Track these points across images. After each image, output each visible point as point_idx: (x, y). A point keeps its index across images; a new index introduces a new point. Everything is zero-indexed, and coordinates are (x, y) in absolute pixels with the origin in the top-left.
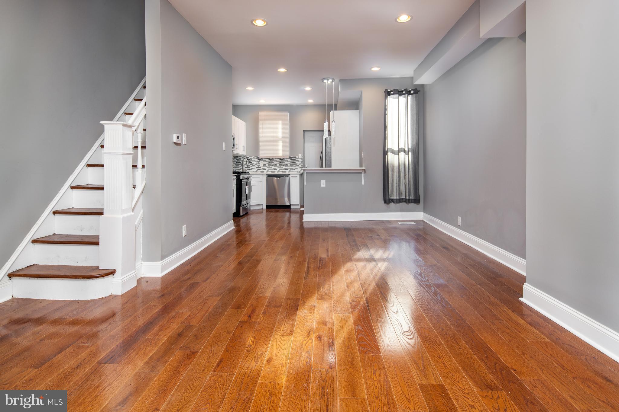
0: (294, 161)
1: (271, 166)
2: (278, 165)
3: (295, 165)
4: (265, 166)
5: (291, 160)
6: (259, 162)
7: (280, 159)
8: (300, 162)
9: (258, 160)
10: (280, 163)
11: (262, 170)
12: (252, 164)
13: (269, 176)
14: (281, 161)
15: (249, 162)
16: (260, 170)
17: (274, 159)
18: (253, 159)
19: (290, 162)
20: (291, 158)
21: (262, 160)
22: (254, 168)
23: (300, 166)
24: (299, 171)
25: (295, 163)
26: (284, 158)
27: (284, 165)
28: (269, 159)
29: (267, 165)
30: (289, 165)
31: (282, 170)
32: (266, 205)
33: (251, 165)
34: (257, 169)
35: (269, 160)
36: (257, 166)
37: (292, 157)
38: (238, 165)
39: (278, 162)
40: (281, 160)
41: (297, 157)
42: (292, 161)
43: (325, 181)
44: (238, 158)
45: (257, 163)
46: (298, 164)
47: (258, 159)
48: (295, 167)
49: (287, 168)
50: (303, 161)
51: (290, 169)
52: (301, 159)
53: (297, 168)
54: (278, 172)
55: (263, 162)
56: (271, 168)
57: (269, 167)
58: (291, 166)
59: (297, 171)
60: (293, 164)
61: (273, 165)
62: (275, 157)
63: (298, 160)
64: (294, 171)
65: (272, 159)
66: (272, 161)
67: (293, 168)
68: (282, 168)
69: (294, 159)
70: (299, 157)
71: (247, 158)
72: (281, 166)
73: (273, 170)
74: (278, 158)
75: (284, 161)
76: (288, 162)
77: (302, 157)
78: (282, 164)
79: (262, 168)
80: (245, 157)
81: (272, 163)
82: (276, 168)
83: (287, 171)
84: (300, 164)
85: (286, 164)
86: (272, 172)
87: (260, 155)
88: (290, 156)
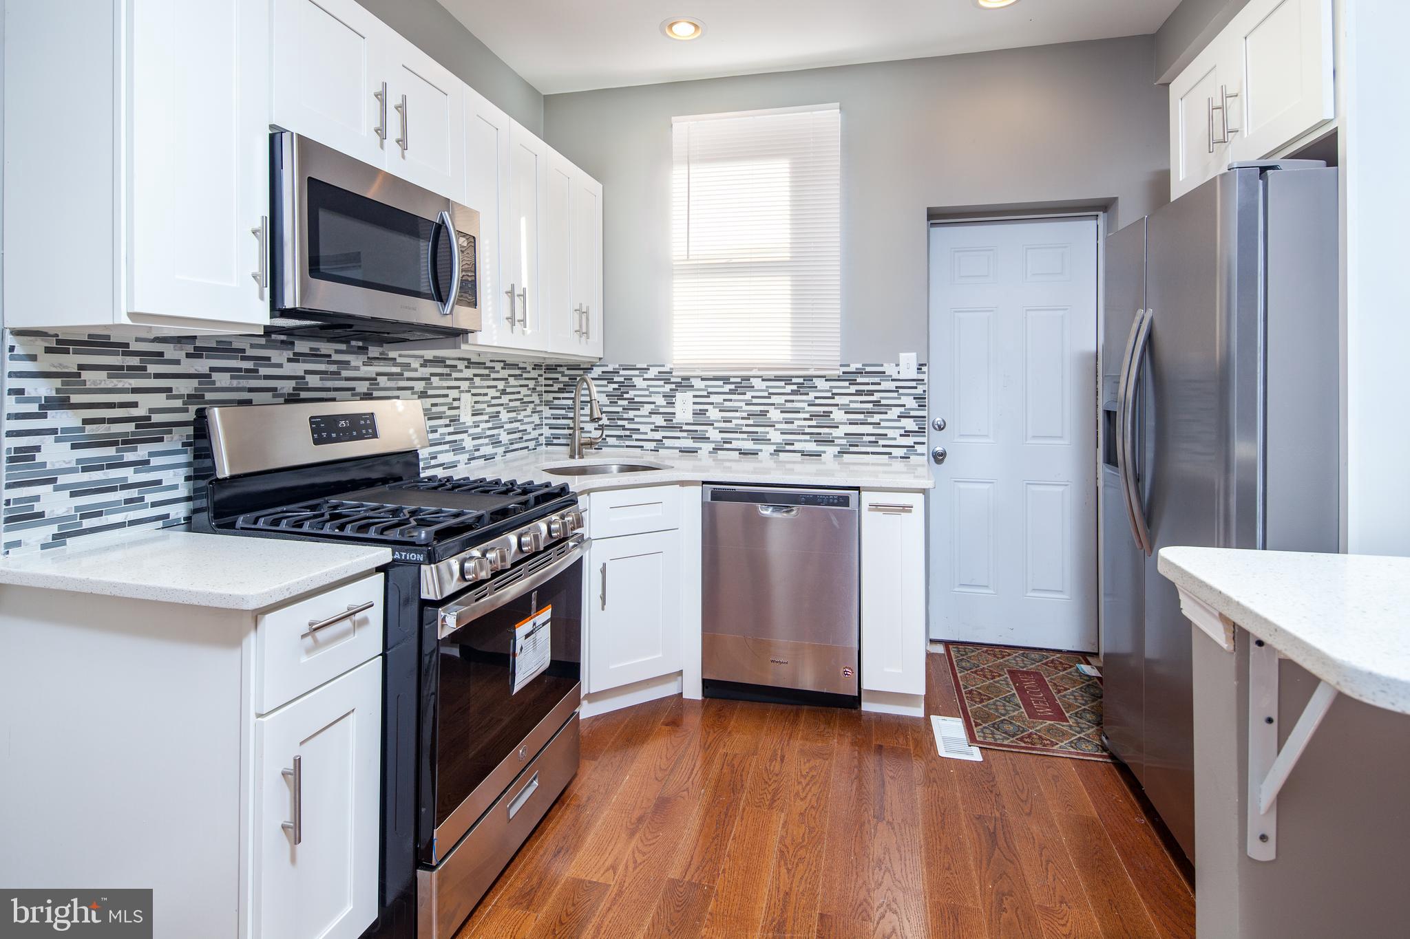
0: (871, 393)
1: (735, 422)
2: (774, 415)
3: (876, 418)
4: (701, 419)
5: (853, 389)
6: (670, 398)
7: (788, 380)
8: (910, 403)
9: (668, 388)
10: (789, 405)
11: (689, 443)
12: (634, 405)
13: (720, 493)
14: (793, 393)
15: (616, 395)
16: (677, 443)
17: (757, 383)
18: (638, 382)
19: (845, 400)
20: (850, 377)
22: (644, 427)
23: (911, 424)
24: (902, 452)
25: (876, 403)
26: (809, 378)
27: (814, 416)
28: (726, 380)
29: (713, 414)
30: (838, 415)
31: (797, 446)
32: (704, 681)
33: (631, 414)
34: (658, 435)
35: (728, 388)
36: (659, 420)
37: (859, 372)
38: (563, 412)
39: (774, 399)
40: (795, 387)
41: (889, 369)
42: (859, 393)
44: (564, 375)
45: (661, 401)
46: (895, 412)
47: (667, 381)
48: (874, 428)
49: (831, 434)
50: (924, 391)
51: (844, 442)
52: (913, 384)
53: (891, 433)
54: (778, 455)
55: (695, 396)
56: (737, 432)
57: (728, 425)
58: (850, 424)
59: (891, 454)
60: (868, 413)
61: (750, 415)
62: (760, 369)
63: (892, 385)
64: (867, 453)
65: (742, 385)
66: (745, 394)
67: (863, 435)
68: (799, 434)
69: (873, 384)
70: (901, 368)
71: (608, 377)
72: (797, 423)
73: (749, 445)
74: (777, 379)
75: (812, 395)
76: (834, 398)
77: (918, 369)
78: (799, 412)
79: (685, 427)
80: (597, 372)
81: (743, 404)
82: (767, 429)
83: (831, 450)
84: (909, 413)
85: (824, 412)
86: (743, 453)
87: (675, 362)
88: (849, 366)
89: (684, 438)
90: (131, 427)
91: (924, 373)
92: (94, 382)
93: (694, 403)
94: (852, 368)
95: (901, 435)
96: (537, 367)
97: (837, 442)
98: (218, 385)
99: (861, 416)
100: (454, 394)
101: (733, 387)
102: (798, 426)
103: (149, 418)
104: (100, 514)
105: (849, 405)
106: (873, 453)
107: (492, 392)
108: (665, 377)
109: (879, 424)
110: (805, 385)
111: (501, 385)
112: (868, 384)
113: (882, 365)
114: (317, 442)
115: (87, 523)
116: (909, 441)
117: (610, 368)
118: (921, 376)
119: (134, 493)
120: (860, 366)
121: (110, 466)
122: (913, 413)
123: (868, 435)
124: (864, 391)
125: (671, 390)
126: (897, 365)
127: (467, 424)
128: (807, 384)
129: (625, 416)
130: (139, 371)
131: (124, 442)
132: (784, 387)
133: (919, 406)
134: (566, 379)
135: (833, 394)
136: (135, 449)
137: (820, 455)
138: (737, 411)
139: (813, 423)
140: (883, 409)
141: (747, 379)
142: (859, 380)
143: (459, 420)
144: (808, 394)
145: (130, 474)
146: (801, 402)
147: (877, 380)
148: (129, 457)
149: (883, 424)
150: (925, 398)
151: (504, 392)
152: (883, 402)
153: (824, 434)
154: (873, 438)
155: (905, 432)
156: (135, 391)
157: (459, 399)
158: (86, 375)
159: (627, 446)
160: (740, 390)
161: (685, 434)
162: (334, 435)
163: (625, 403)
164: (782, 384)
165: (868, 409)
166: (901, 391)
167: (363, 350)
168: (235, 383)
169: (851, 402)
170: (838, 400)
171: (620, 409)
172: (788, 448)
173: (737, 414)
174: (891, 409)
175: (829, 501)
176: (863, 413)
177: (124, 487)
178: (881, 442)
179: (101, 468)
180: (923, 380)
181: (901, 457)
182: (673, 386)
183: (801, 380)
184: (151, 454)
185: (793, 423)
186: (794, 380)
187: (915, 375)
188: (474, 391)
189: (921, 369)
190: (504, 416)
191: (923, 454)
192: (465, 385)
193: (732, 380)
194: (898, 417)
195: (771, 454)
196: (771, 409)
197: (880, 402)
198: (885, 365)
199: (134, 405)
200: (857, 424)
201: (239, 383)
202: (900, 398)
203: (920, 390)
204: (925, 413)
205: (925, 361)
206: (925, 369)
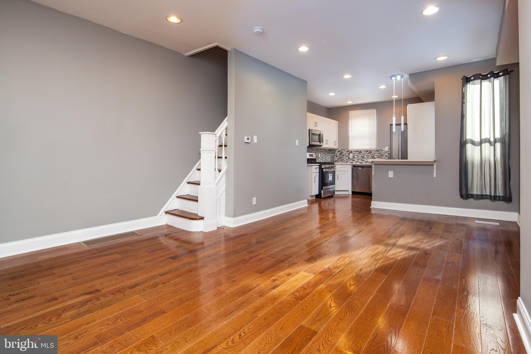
0: (381, 153)
1: (359, 158)
4: (354, 158)
5: (378, 153)
6: (349, 154)
7: (367, 151)
8: (387, 155)
9: (348, 153)
10: (368, 155)
11: (352, 161)
12: (343, 156)
13: (354, 166)
14: (368, 153)
15: (340, 154)
16: (350, 161)
17: (363, 152)
18: (344, 152)
19: (377, 154)
20: (377, 151)
22: (345, 159)
23: (387, 158)
25: (382, 155)
26: (371, 151)
27: (372, 157)
28: (358, 151)
29: (356, 157)
30: (375, 157)
32: (352, 192)
33: (343, 157)
34: (347, 160)
35: (358, 153)
36: (347, 158)
37: (379, 150)
38: (332, 157)
39: (365, 154)
41: (384, 149)
42: (379, 153)
43: (393, 172)
44: (332, 151)
45: (347, 155)
46: (385, 156)
47: (348, 152)
52: (388, 152)
61: (362, 157)
62: (363, 150)
63: (384, 152)
65: (360, 152)
70: (386, 149)
71: (339, 151)
73: (361, 161)
74: (366, 151)
75: (371, 154)
79: (351, 159)
80: (337, 150)
81: (360, 155)
82: (364, 159)
86: (360, 163)
87: (350, 149)
93: (353, 155)
94: (378, 149)
96: (328, 150)
99: (379, 157)
100: (318, 153)
107: (322, 153)
108: (348, 151)
110: (370, 152)
114: (310, 156)
141: (361, 151)
147: (382, 151)
149: (383, 158)
151: (324, 153)
164: (367, 152)
167: (310, 148)
170: (375, 154)
171: (341, 156)
175: (369, 167)
186: (369, 151)
190: (324, 157)
192: (319, 152)
196: (365, 156)
203: (389, 153)
204: (389, 156)
205: (389, 148)
206: (389, 149)
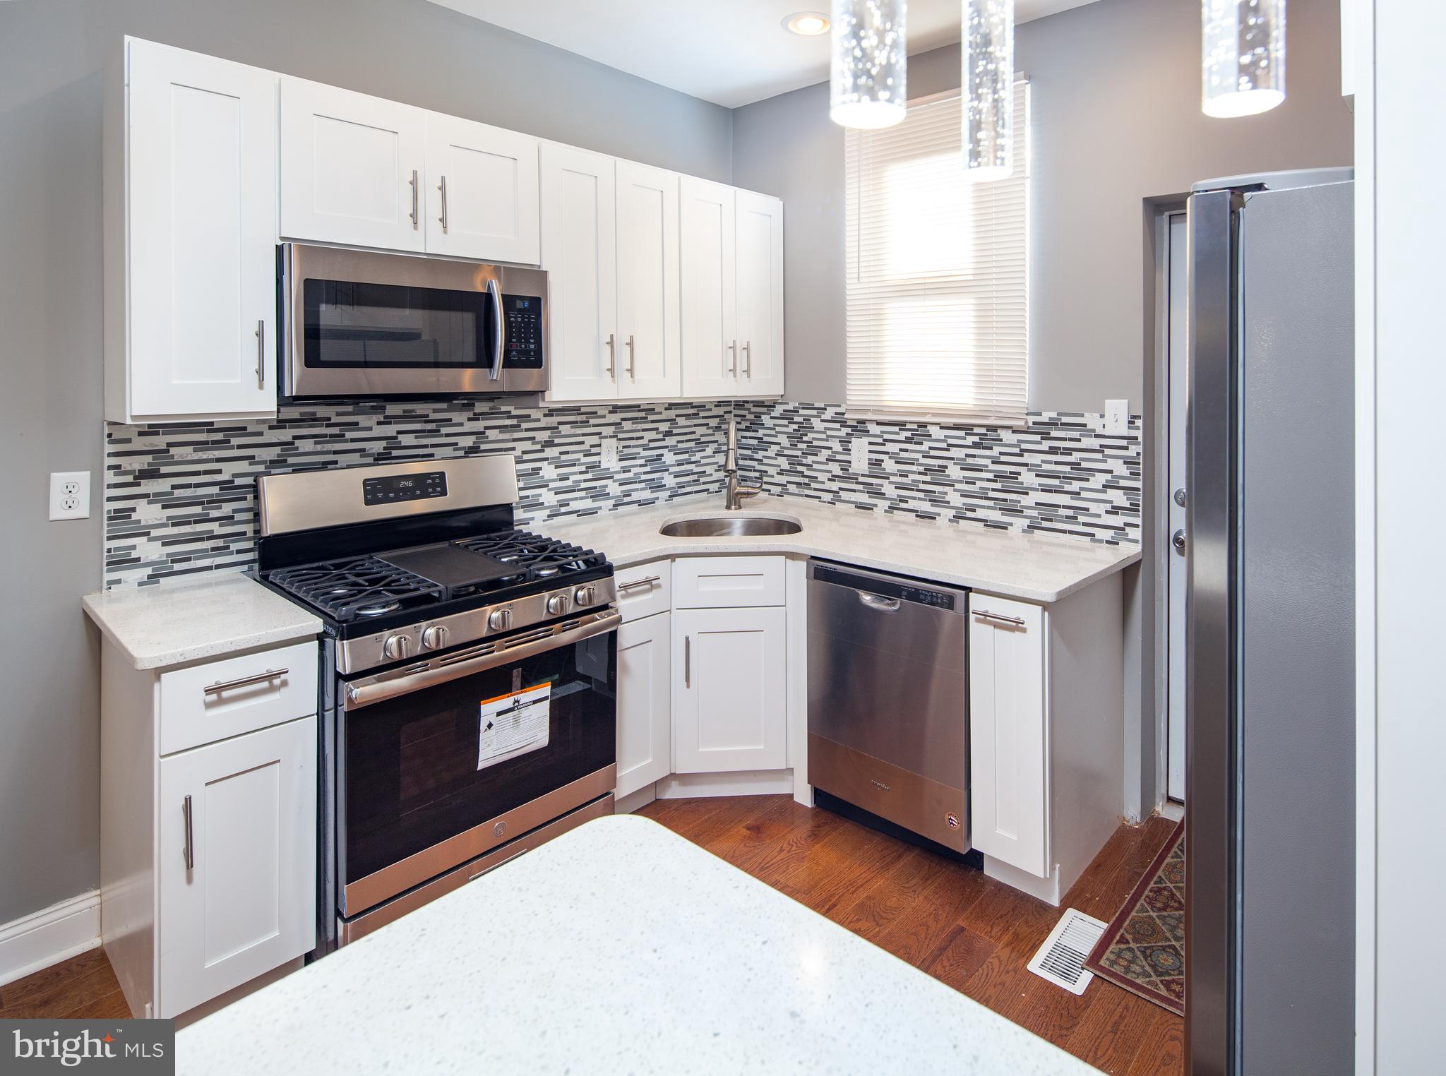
0: (1068, 452)
1: (912, 477)
2: (954, 472)
3: (1075, 486)
4: (876, 470)
5: (1046, 445)
6: (845, 442)
7: (969, 430)
8: (1120, 469)
9: (844, 431)
10: (970, 460)
11: (864, 498)
12: (813, 450)
13: (822, 573)
14: (975, 446)
15: (796, 438)
16: (853, 497)
17: (934, 431)
18: (816, 423)
19: (1037, 459)
20: (1043, 430)
21: (859, 428)
22: (821, 477)
23: (1119, 498)
24: (1108, 535)
25: (1075, 466)
26: (993, 429)
27: (998, 477)
28: (901, 427)
29: (889, 465)
30: (1028, 478)
31: (980, 514)
33: (810, 459)
34: (835, 486)
35: (904, 435)
36: (836, 469)
37: (1053, 423)
39: (954, 452)
40: (976, 439)
41: (1091, 420)
42: (1053, 451)
44: (750, 413)
45: (837, 447)
46: (1099, 480)
47: (844, 424)
48: (1072, 498)
49: (1019, 502)
50: (1138, 454)
51: (1034, 513)
52: (1124, 443)
53: (1094, 508)
54: (958, 522)
55: (870, 443)
56: (913, 490)
57: (904, 480)
58: (1043, 490)
59: (1093, 535)
60: (1064, 478)
61: (929, 470)
62: (935, 415)
63: (1096, 443)
64: (1064, 531)
65: (919, 432)
66: (922, 443)
67: (1059, 506)
68: (981, 498)
69: (1071, 440)
70: (1105, 421)
71: (788, 416)
72: (979, 484)
73: (926, 507)
74: (957, 427)
75: (996, 450)
76: (1022, 455)
77: (1130, 422)
78: (981, 471)
79: (861, 479)
80: (778, 410)
81: (919, 456)
82: (946, 489)
83: (1020, 523)
84: (1118, 482)
85: (1011, 473)
86: (921, 516)
87: (848, 403)
88: (1040, 414)
89: (860, 491)
90: (215, 490)
91: (1138, 428)
92: (181, 456)
93: (870, 452)
94: (1045, 418)
95: (1107, 512)
97: (1027, 512)
98: (301, 450)
99: (1056, 482)
101: (908, 434)
102: (981, 488)
103: (233, 482)
104: (189, 559)
105: (1040, 466)
106: (1071, 532)
107: (653, 435)
108: (840, 419)
109: (1079, 494)
110: (988, 435)
111: (664, 427)
112: (1064, 439)
113: (1082, 416)
115: (177, 567)
116: (1118, 521)
117: (790, 407)
118: (1133, 433)
119: (220, 543)
120: (1054, 415)
121: (196, 522)
122: (1123, 483)
123: (1065, 507)
124: (1059, 448)
125: (847, 434)
126: (1102, 416)
127: (611, 470)
128: (991, 435)
129: (804, 461)
130: (224, 443)
131: (209, 502)
132: (965, 438)
133: (1131, 473)
134: (751, 417)
135: (1021, 450)
136: (220, 508)
137: (1006, 528)
138: (913, 464)
139: (998, 485)
140: (1084, 475)
141: (923, 425)
142: (1054, 434)
143: (599, 466)
144: (991, 448)
145: (215, 528)
146: (983, 457)
147: (1076, 435)
148: (214, 513)
149: (1084, 494)
150: (1139, 464)
151: (669, 434)
152: (1084, 465)
153: (1011, 501)
154: (1070, 513)
155: (1113, 507)
156: (219, 460)
157: (600, 445)
158: (173, 450)
159: (807, 496)
160: (916, 439)
161: (860, 487)
162: (392, 495)
163: (804, 446)
164: (962, 433)
165: (1065, 472)
166: (1107, 451)
168: (319, 448)
169: (1043, 461)
170: (1027, 458)
171: (799, 453)
172: (969, 514)
173: (914, 468)
174: (1094, 476)
176: (1058, 477)
177: (209, 538)
178: (1081, 519)
179: (189, 523)
180: (1136, 438)
181: (1108, 542)
182: (849, 430)
183: (983, 431)
184: (235, 511)
185: (974, 483)
186: (976, 430)
187: (1124, 431)
188: (620, 436)
189: (1133, 423)
190: (669, 458)
191: (1136, 541)
192: (609, 431)
193: (908, 426)
194: (1104, 486)
195: (950, 520)
196: (950, 464)
197: (1079, 464)
198: (1085, 414)
199: (219, 471)
200: (1050, 491)
201: (324, 447)
202: (1106, 462)
203: (1133, 451)
204: (1139, 484)
205: (1140, 412)
206: (1139, 423)
